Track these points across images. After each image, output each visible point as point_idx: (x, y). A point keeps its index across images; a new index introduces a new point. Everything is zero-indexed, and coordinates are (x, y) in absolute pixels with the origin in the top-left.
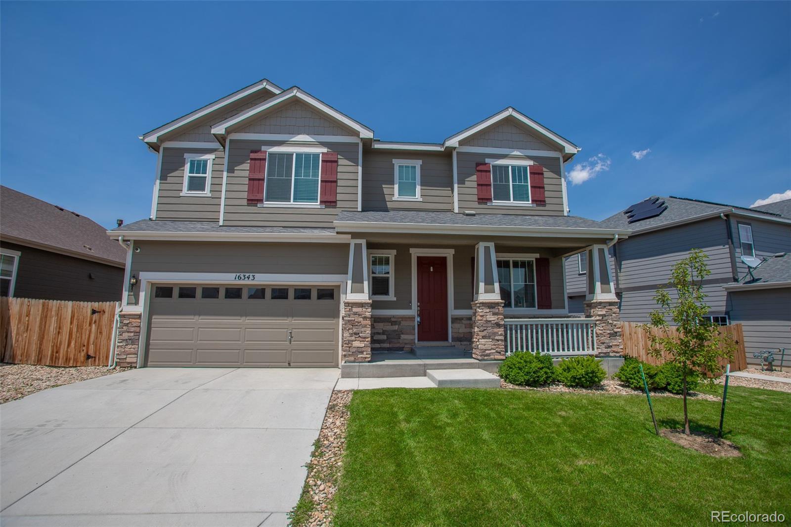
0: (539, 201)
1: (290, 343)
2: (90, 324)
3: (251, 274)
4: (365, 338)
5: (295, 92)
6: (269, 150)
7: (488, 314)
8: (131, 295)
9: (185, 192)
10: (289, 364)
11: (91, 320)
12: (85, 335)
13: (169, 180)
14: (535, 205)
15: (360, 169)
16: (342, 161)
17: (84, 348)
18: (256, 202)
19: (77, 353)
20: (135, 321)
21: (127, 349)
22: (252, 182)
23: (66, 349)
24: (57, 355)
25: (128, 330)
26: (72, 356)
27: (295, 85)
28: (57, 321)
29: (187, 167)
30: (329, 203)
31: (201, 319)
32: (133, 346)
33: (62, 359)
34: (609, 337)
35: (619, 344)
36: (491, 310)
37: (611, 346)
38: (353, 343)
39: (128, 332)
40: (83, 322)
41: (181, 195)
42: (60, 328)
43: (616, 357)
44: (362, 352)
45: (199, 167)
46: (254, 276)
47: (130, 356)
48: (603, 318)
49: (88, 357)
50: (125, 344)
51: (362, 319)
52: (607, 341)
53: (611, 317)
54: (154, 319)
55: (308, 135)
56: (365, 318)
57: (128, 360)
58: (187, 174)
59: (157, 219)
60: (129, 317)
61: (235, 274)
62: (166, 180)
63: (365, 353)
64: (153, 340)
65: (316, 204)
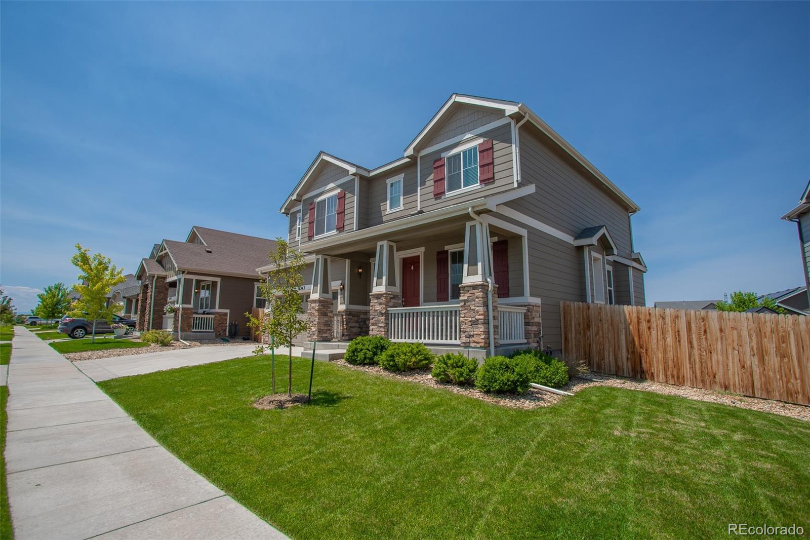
7: (376, 304)
34: (471, 325)
35: (480, 333)
36: (379, 301)
37: (473, 336)
43: (475, 347)
48: (465, 304)
52: (468, 330)
53: (473, 302)
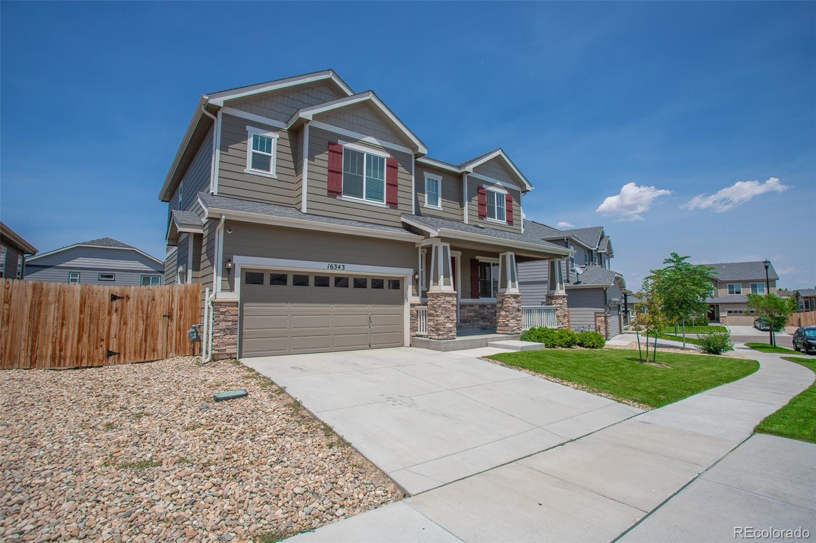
0: (510, 222)
1: (370, 327)
2: (110, 313)
3: (341, 264)
4: (453, 320)
5: (370, 97)
6: (344, 145)
8: (226, 281)
9: (249, 169)
10: (370, 346)
11: (111, 307)
12: (104, 327)
13: (230, 152)
14: (508, 224)
15: (413, 178)
16: (400, 169)
17: (103, 344)
18: (336, 194)
19: (92, 349)
20: (232, 309)
21: (226, 340)
22: (331, 173)
23: (75, 345)
24: (62, 353)
25: (225, 319)
26: (85, 354)
27: (370, 89)
28: (58, 310)
29: (250, 141)
30: (393, 204)
31: (294, 307)
32: (232, 336)
33: (70, 358)
38: (447, 324)
39: (226, 321)
40: (99, 310)
41: (245, 172)
42: (63, 318)
44: (451, 331)
45: (264, 144)
46: (343, 266)
47: (230, 347)
49: (110, 354)
50: (223, 334)
51: (450, 306)
54: (246, 306)
55: (375, 138)
56: (453, 305)
57: (228, 351)
58: (250, 150)
59: (219, 195)
60: (224, 304)
61: (328, 263)
62: (227, 151)
63: (453, 332)
64: (246, 329)
65: (383, 204)
